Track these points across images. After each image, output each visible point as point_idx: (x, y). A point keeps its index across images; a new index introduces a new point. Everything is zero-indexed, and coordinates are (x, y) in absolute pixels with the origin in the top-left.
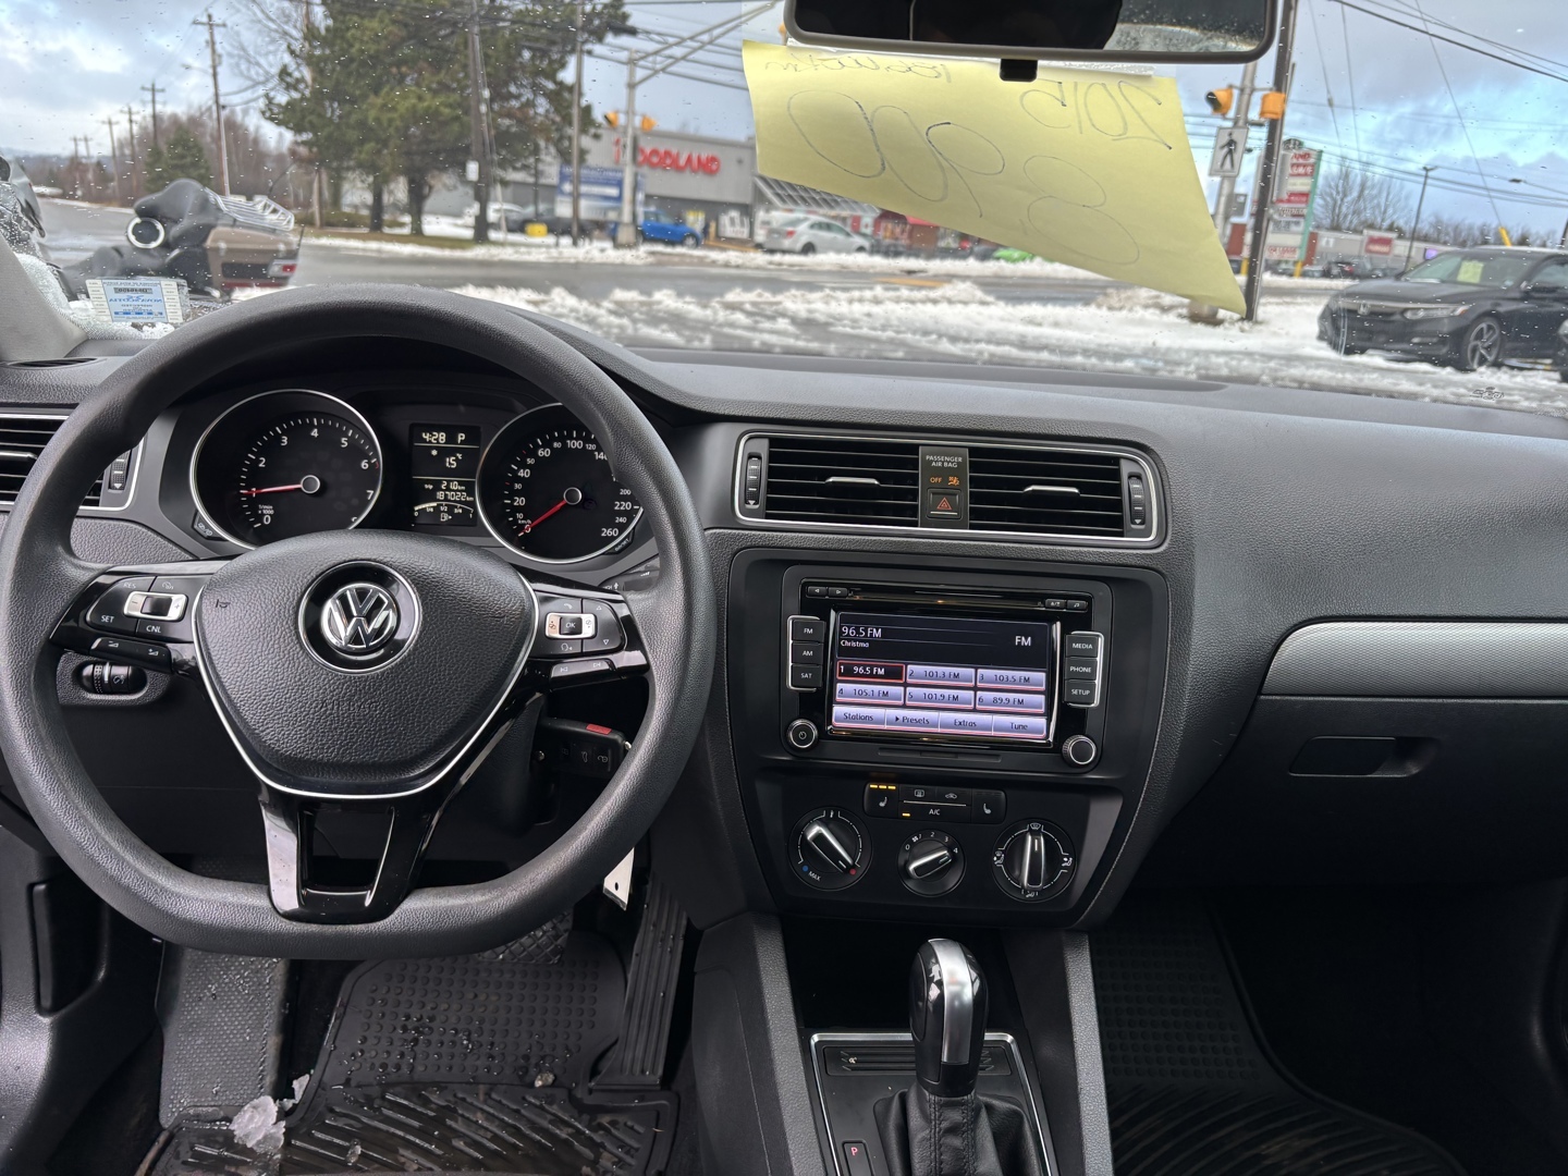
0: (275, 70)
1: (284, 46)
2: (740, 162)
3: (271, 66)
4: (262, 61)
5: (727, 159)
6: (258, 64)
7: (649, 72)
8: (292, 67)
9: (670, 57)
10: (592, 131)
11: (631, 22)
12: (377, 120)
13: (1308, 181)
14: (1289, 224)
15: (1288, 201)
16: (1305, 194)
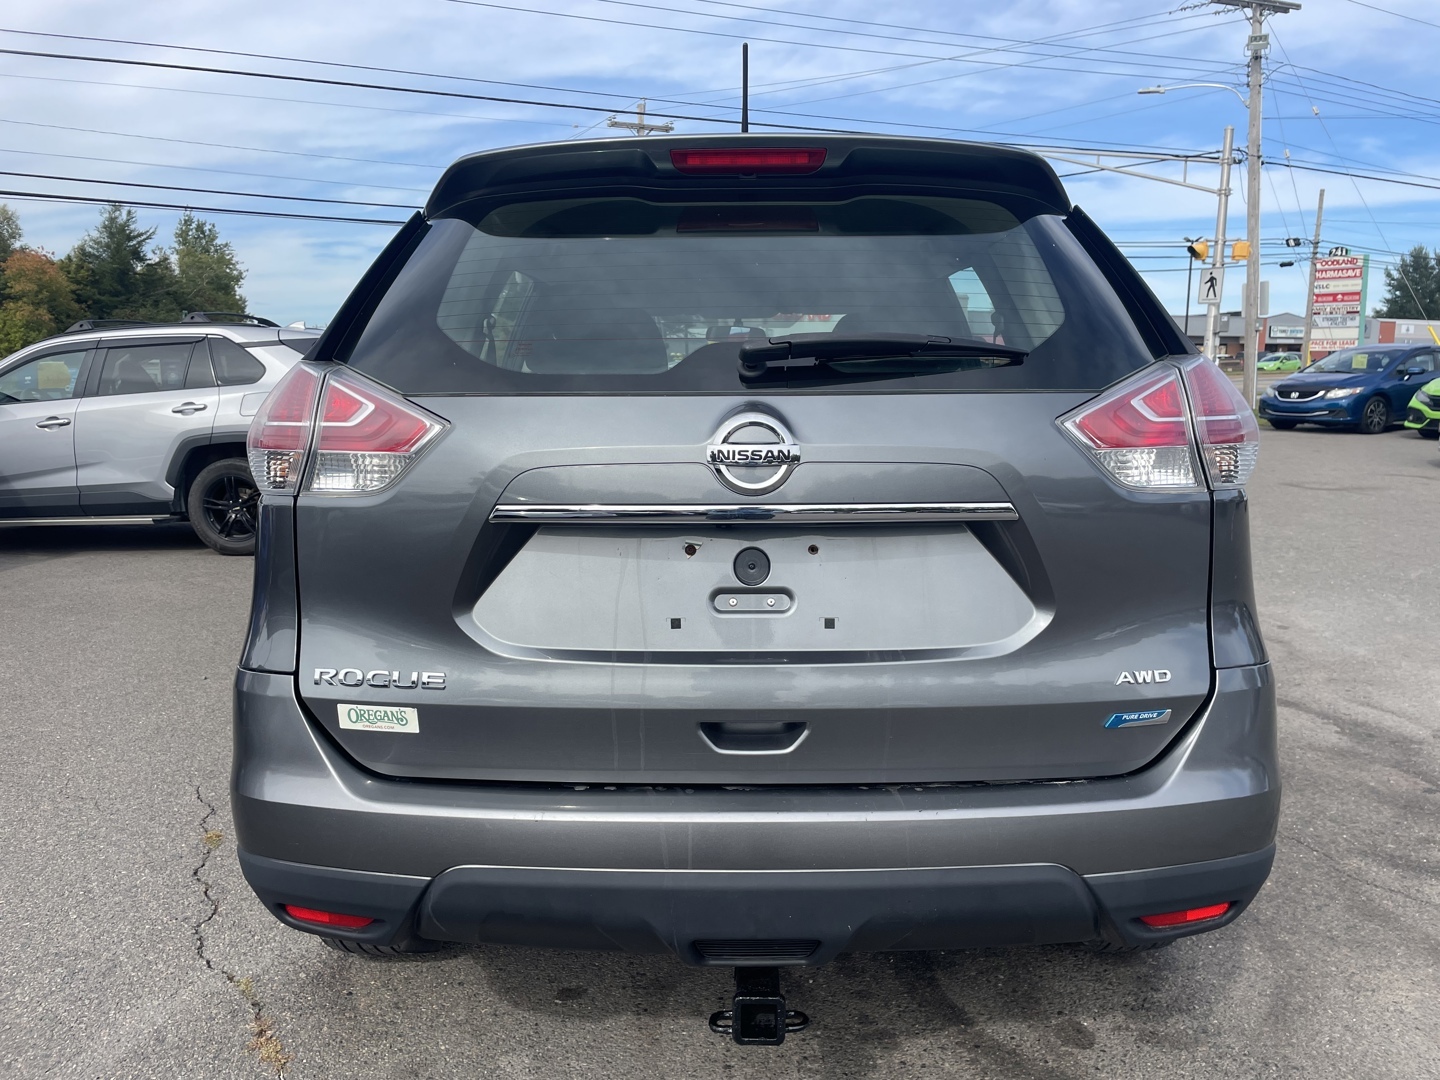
13: (1359, 281)
14: (1345, 320)
15: (1342, 300)
16: (1358, 294)
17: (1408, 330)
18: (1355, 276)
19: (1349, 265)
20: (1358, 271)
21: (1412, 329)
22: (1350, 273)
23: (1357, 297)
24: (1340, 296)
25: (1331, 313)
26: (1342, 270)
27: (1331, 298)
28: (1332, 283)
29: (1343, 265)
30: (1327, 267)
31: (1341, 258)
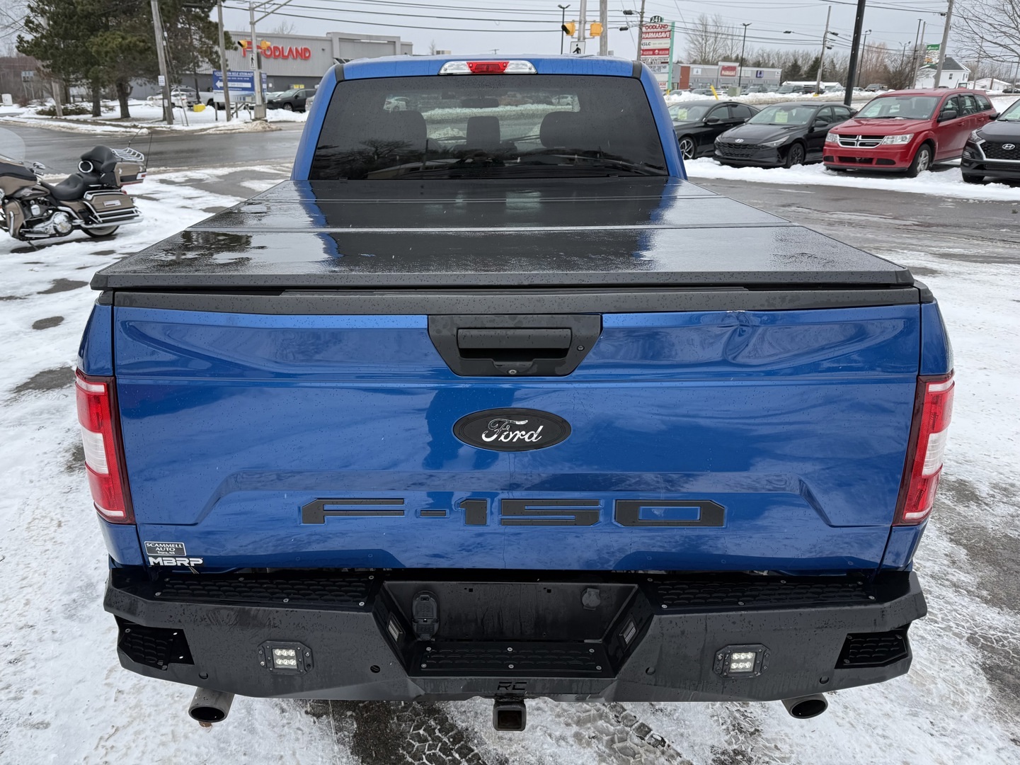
2: (323, 50)
5: (315, 49)
7: (263, 14)
13: (668, 41)
14: (659, 68)
15: (658, 54)
17: (697, 72)
18: (666, 37)
19: (663, 30)
20: (668, 34)
21: (700, 71)
22: (663, 35)
23: (667, 52)
24: (657, 51)
25: (652, 63)
26: (658, 32)
27: (651, 53)
28: (652, 41)
30: (648, 30)
31: (657, 24)
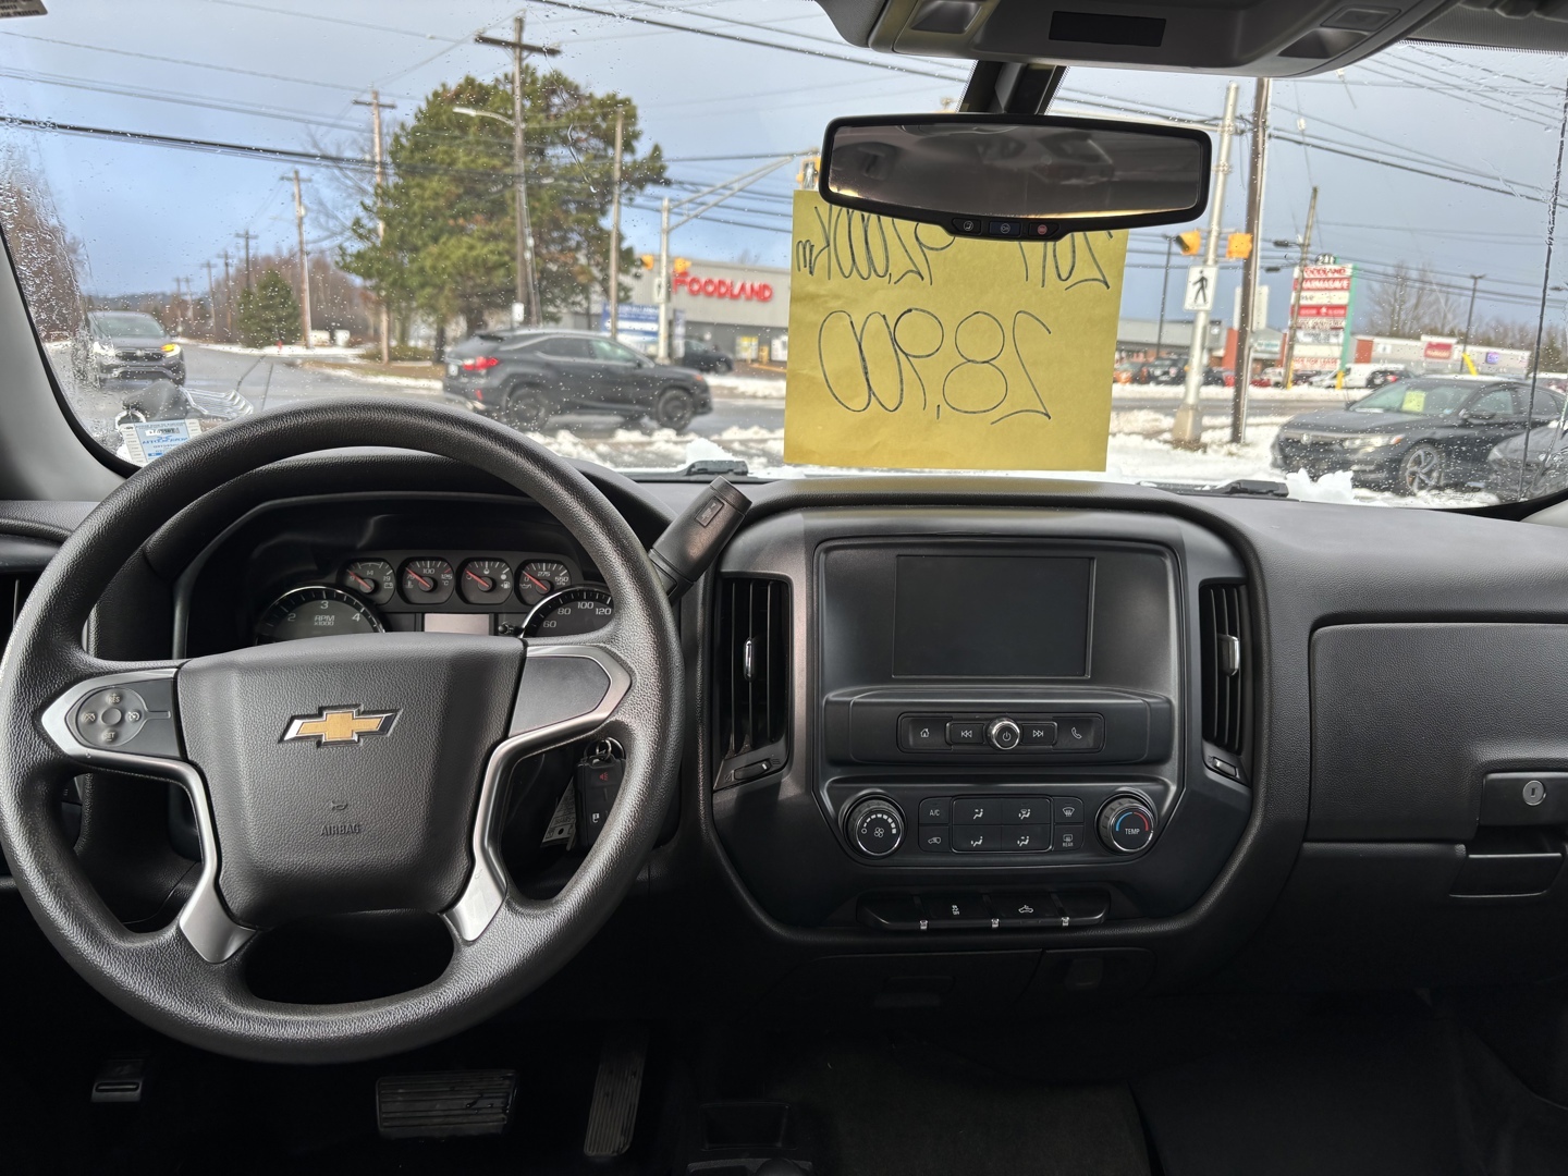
0: (349, 223)
1: (358, 203)
3: (346, 219)
4: (340, 215)
6: (336, 218)
8: (365, 221)
9: (702, 204)
10: (634, 270)
11: (667, 174)
12: (434, 268)
13: (1345, 295)
14: (1329, 336)
15: (1327, 315)
16: (1343, 307)
17: (1384, 349)
18: (1342, 289)
19: (1336, 275)
20: (1345, 283)
21: (1388, 351)
22: (1337, 284)
23: (1342, 312)
24: (1324, 310)
25: (1314, 328)
26: (1329, 279)
27: (1314, 311)
28: (1318, 294)
29: (1330, 275)
30: (1312, 276)
31: (1328, 267)
